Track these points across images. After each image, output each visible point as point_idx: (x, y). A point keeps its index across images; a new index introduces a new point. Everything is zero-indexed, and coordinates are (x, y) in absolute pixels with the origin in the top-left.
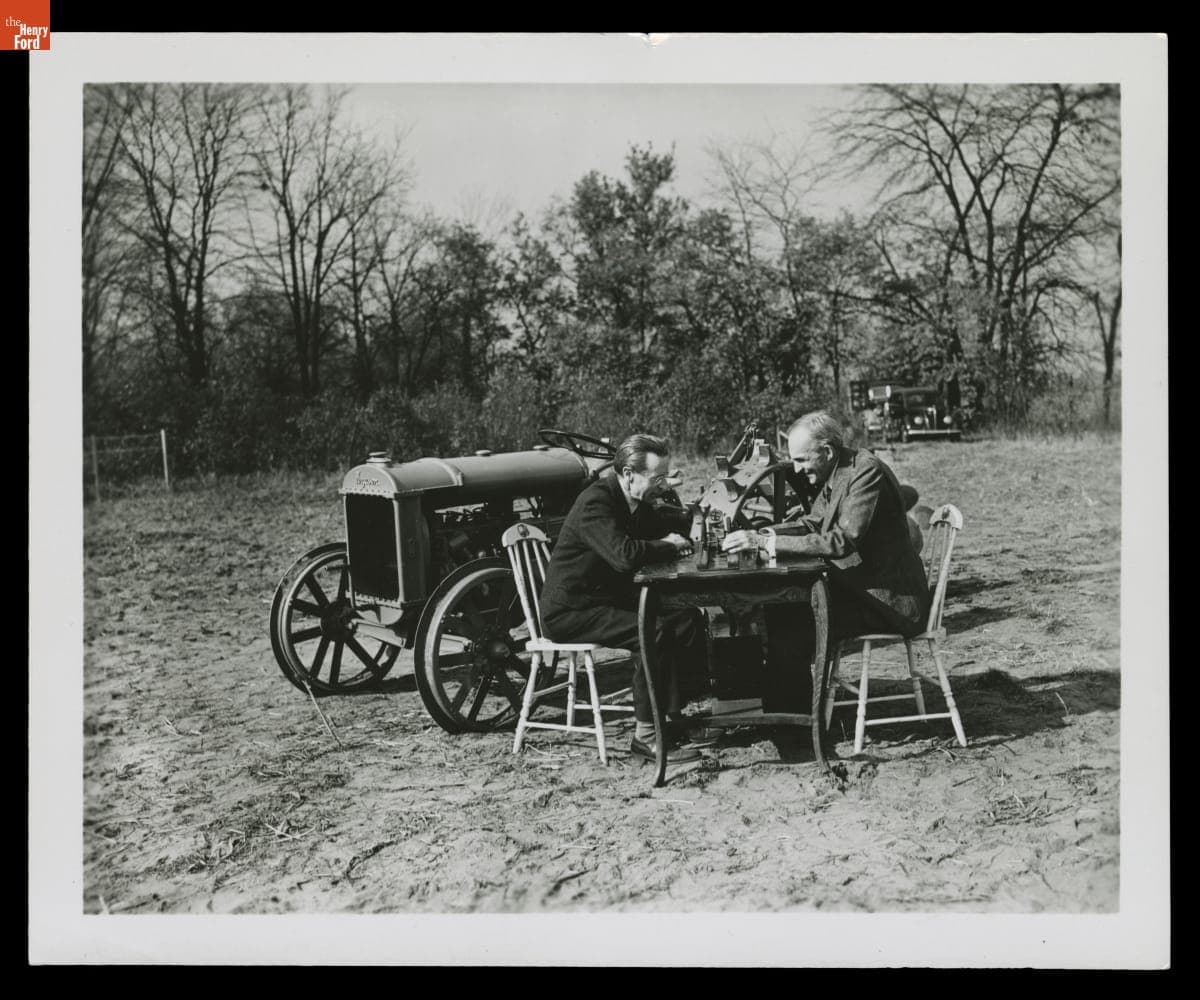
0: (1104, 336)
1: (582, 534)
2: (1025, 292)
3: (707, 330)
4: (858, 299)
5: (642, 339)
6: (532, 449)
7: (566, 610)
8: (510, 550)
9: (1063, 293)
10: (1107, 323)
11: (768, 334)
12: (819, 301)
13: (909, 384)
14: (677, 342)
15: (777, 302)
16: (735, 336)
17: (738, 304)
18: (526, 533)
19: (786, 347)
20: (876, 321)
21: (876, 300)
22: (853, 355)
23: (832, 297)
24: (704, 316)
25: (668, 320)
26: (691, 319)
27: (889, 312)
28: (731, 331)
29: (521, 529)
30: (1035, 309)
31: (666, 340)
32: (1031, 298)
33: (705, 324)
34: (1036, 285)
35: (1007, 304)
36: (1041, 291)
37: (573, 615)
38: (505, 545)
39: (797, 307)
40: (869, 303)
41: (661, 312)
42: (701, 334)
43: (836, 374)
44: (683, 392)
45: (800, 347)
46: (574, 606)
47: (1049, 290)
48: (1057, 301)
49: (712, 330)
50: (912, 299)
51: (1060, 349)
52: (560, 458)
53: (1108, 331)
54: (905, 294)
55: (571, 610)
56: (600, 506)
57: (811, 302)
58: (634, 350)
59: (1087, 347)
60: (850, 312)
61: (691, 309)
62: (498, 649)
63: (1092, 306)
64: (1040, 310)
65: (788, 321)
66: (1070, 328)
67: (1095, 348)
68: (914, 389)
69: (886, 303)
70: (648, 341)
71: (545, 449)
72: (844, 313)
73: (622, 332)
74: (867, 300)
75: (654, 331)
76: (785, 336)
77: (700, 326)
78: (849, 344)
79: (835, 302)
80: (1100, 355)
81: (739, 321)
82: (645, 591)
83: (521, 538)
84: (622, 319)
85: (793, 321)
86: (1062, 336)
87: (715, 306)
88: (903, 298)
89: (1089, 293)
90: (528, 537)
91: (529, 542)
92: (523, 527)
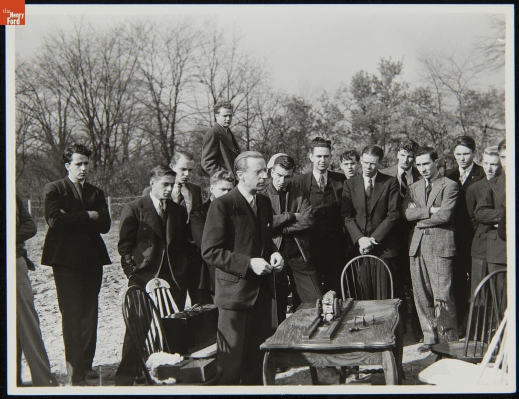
8: (150, 294)
12: (477, 131)
15: (454, 131)
17: (434, 133)
23: (484, 129)
25: (397, 140)
38: (148, 291)
41: (394, 137)
57: (472, 131)
60: (493, 136)
61: (409, 135)
70: (387, 151)
72: (490, 137)
75: (390, 146)
81: (434, 141)
84: (374, 140)
87: (422, 134)
90: (160, 286)
91: (160, 289)
92: (157, 280)
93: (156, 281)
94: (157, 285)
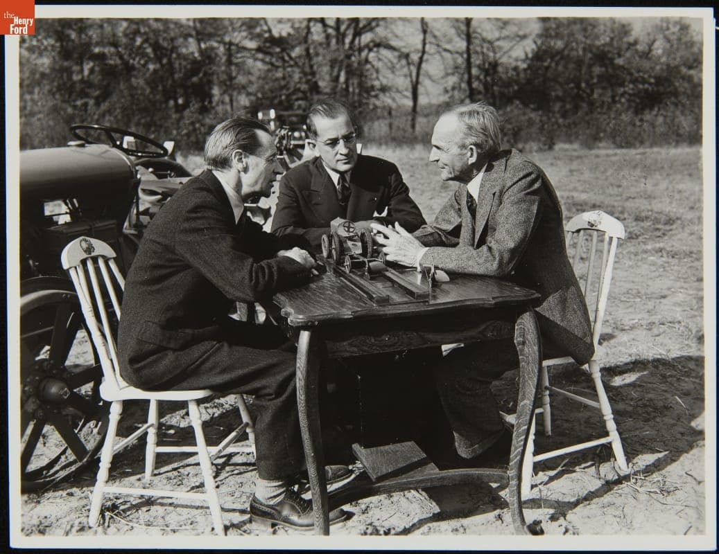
0: (412, 81)
1: (180, 250)
2: (360, 50)
3: (133, 65)
4: (244, 48)
5: (82, 71)
6: (65, 145)
7: (160, 350)
8: (72, 273)
9: (385, 52)
10: (414, 74)
11: (180, 70)
12: (218, 48)
13: (286, 109)
14: (110, 73)
15: (186, 47)
16: (155, 71)
17: (156, 47)
18: (89, 249)
19: (195, 79)
20: (259, 64)
21: (259, 50)
22: (244, 87)
23: (227, 46)
24: (130, 55)
25: (101, 57)
26: (121, 57)
27: (267, 59)
28: (151, 67)
29: (84, 245)
30: (367, 61)
31: (102, 72)
32: (364, 54)
33: (131, 61)
34: (367, 46)
35: (348, 57)
36: (370, 50)
37: (171, 356)
38: (65, 266)
39: (201, 51)
40: (253, 52)
41: (97, 50)
42: (129, 69)
43: (231, 101)
44: (124, 109)
45: (205, 80)
46: (172, 346)
47: (375, 49)
48: (381, 57)
49: (137, 66)
50: (283, 50)
51: (384, 89)
52: (100, 155)
53: (414, 78)
54: (278, 46)
55: (166, 349)
56: (209, 214)
57: (212, 49)
58: (76, 78)
59: (400, 89)
60: (241, 57)
61: (120, 49)
62: (54, 389)
63: (404, 62)
64: (370, 63)
65: (195, 61)
66: (391, 76)
67: (406, 90)
68: (290, 113)
69: (266, 53)
70: (86, 72)
71: (82, 146)
72: (237, 58)
73: (66, 64)
74: (251, 50)
75: (91, 64)
76: (194, 72)
77: (128, 62)
78: (241, 79)
79: (229, 50)
80: (409, 94)
81: (158, 59)
82: (305, 337)
83: (85, 256)
84: (66, 54)
85: (199, 62)
86: (385, 82)
87: (140, 47)
88: (278, 50)
89: (402, 53)
90: (93, 254)
91: (95, 260)
92: (86, 241)
93: (83, 243)
94: (85, 251)
